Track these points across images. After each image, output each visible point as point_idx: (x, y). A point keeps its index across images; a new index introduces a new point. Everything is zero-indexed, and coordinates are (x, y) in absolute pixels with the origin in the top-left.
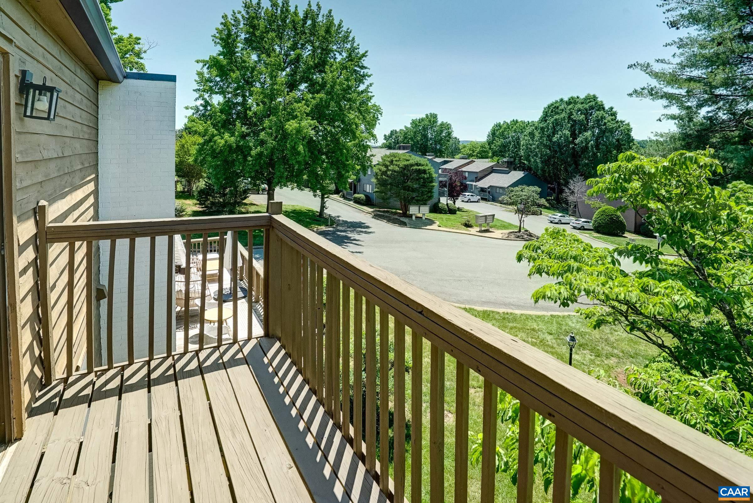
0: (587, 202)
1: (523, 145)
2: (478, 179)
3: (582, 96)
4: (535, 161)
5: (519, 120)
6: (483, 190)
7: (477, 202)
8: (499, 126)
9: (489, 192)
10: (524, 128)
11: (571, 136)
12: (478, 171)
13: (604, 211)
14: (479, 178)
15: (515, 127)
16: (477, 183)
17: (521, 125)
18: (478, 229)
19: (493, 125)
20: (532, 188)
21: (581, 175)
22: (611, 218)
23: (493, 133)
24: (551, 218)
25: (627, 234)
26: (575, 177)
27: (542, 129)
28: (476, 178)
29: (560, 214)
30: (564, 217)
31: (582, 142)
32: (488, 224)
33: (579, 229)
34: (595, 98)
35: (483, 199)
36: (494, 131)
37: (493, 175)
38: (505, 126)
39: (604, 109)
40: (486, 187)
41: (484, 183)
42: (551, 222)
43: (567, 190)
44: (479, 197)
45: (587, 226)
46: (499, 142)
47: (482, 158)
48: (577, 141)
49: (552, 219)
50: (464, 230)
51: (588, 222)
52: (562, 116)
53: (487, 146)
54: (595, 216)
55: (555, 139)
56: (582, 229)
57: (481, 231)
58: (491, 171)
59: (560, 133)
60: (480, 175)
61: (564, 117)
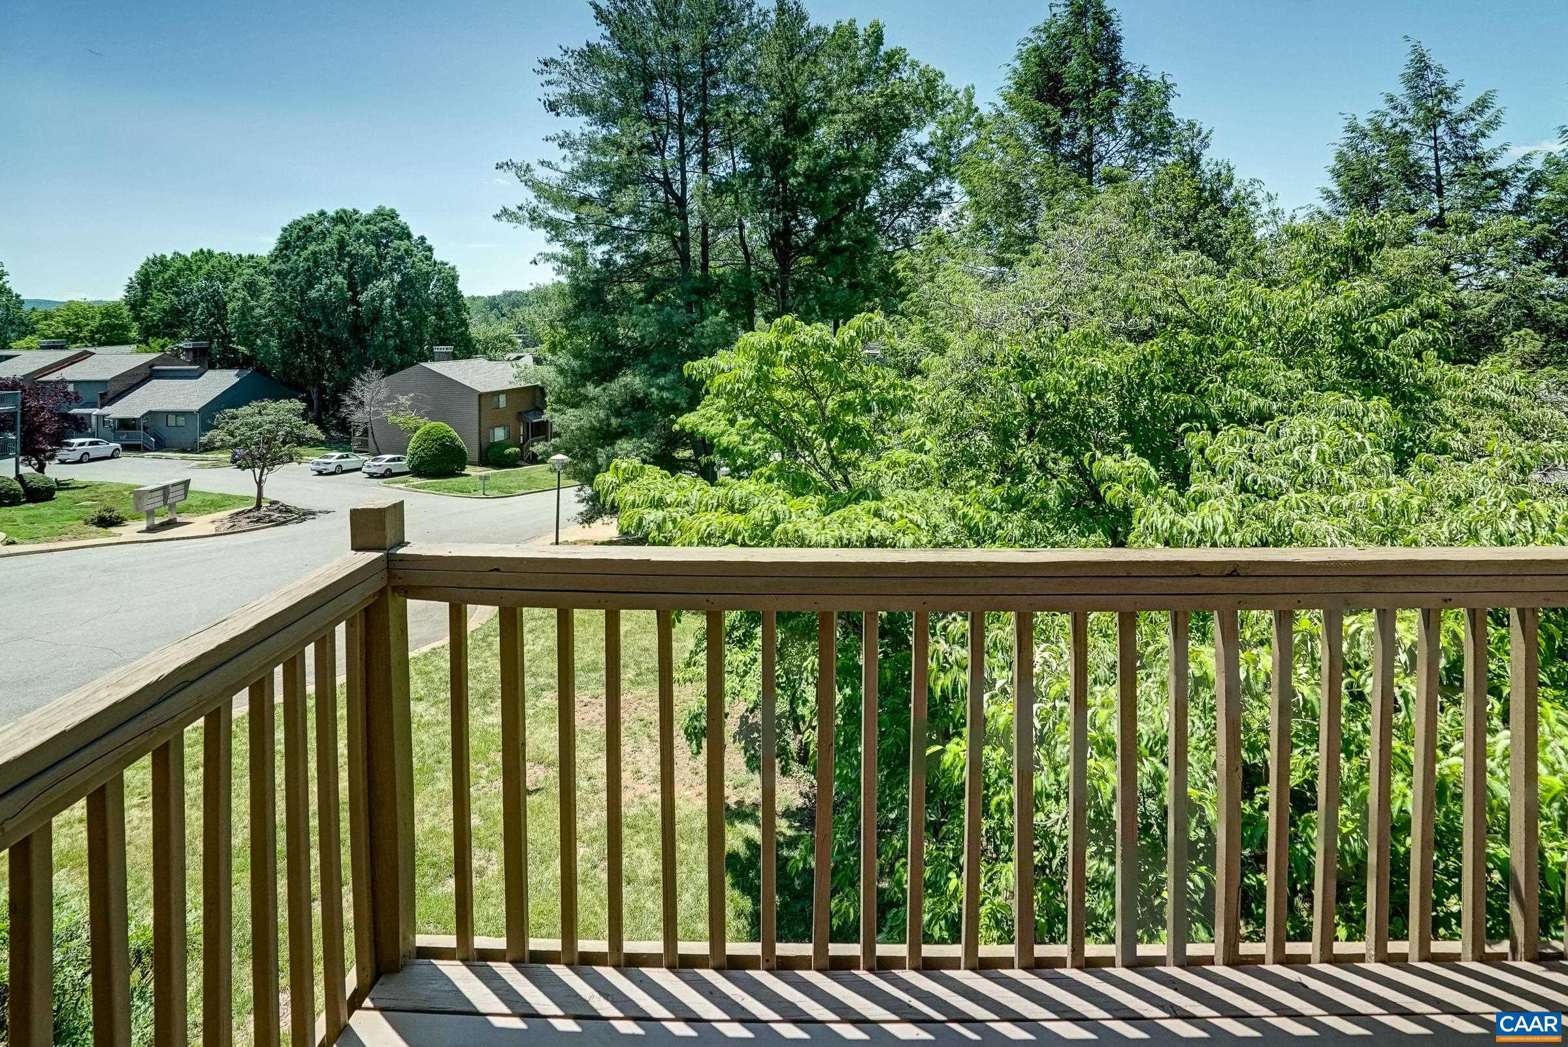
0: (391, 419)
1: (234, 311)
2: (108, 399)
3: (366, 210)
4: (266, 345)
5: (216, 252)
6: (125, 424)
7: (112, 457)
8: (161, 263)
9: (145, 429)
10: (231, 269)
11: (349, 289)
12: (108, 377)
13: (428, 433)
14: (110, 395)
15: (207, 267)
16: (106, 410)
17: (224, 262)
18: (143, 525)
19: (144, 260)
20: (285, 404)
21: (377, 367)
22: (443, 445)
23: (145, 281)
24: (318, 464)
25: (469, 470)
26: (364, 372)
27: (279, 273)
28: (102, 396)
29: (338, 454)
30: (347, 457)
31: (373, 299)
32: (172, 507)
33: (382, 476)
34: (393, 215)
35: (127, 448)
36: (147, 274)
37: (155, 383)
38: (179, 264)
39: (409, 236)
40: (138, 416)
41: (131, 407)
42: (320, 473)
43: (348, 401)
44: (118, 445)
45: (395, 467)
46: (161, 302)
47: (110, 342)
48: (363, 298)
49: (321, 467)
50: (101, 536)
51: (399, 459)
52: (326, 247)
53: (126, 312)
54: (411, 444)
55: (313, 294)
56: (388, 474)
57: (151, 529)
58: (148, 374)
59: (325, 281)
60: (112, 390)
61: (331, 250)
